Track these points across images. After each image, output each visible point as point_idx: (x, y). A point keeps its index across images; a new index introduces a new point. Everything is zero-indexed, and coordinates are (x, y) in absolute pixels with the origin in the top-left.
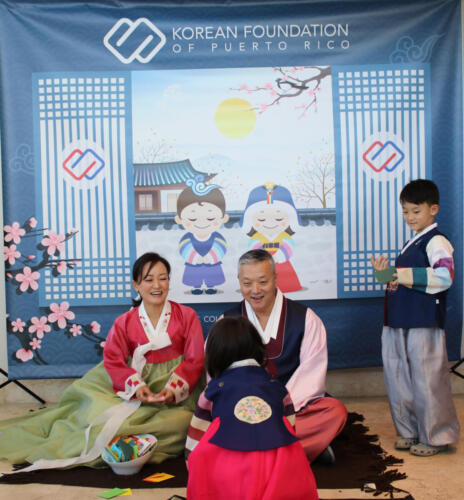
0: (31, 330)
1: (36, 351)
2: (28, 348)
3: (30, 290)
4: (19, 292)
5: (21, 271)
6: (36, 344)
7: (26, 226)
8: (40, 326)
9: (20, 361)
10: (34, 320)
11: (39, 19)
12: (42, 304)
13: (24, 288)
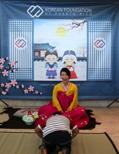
0: (6, 86)
1: (7, 92)
2: (5, 91)
3: (6, 76)
4: (3, 76)
5: (4, 71)
6: (7, 90)
7: (5, 59)
8: (8, 85)
9: (3, 94)
10: (7, 84)
11: (10, 5)
12: (9, 80)
13: (4, 75)
